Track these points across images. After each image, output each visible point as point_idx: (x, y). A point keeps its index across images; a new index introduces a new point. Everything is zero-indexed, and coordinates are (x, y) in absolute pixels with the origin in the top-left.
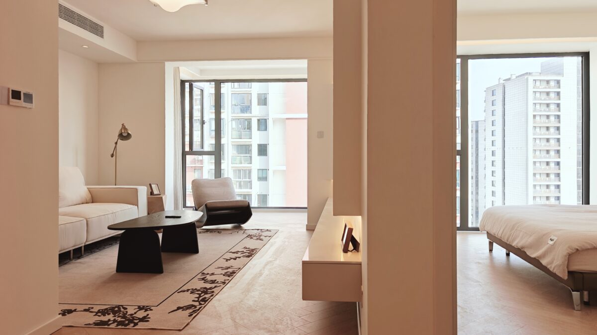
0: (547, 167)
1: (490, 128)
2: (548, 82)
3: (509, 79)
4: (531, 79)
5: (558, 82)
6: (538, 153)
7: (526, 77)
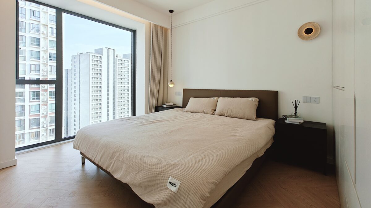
0: (97, 88)
1: (73, 73)
2: (97, 57)
3: (82, 53)
4: (91, 55)
5: (101, 57)
6: (93, 83)
7: (89, 54)
